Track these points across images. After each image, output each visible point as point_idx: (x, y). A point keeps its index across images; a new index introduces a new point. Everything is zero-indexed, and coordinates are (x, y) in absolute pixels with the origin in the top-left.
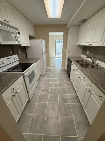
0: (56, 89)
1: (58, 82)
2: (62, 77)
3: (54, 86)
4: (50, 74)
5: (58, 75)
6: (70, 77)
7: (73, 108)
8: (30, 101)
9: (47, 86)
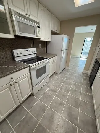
0: (65, 95)
1: (72, 86)
2: (81, 83)
3: (66, 90)
4: (66, 75)
5: (75, 78)
8: (34, 95)
9: (56, 86)
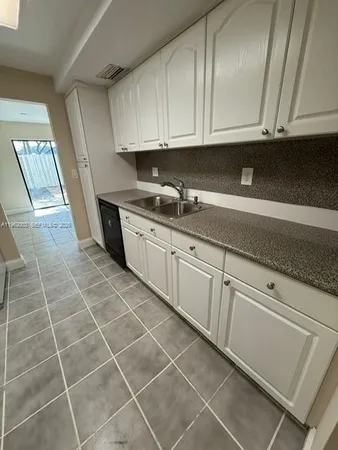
0: (93, 342)
1: (88, 304)
2: (99, 277)
4: (34, 290)
5: (74, 275)
6: (129, 264)
7: (191, 370)
